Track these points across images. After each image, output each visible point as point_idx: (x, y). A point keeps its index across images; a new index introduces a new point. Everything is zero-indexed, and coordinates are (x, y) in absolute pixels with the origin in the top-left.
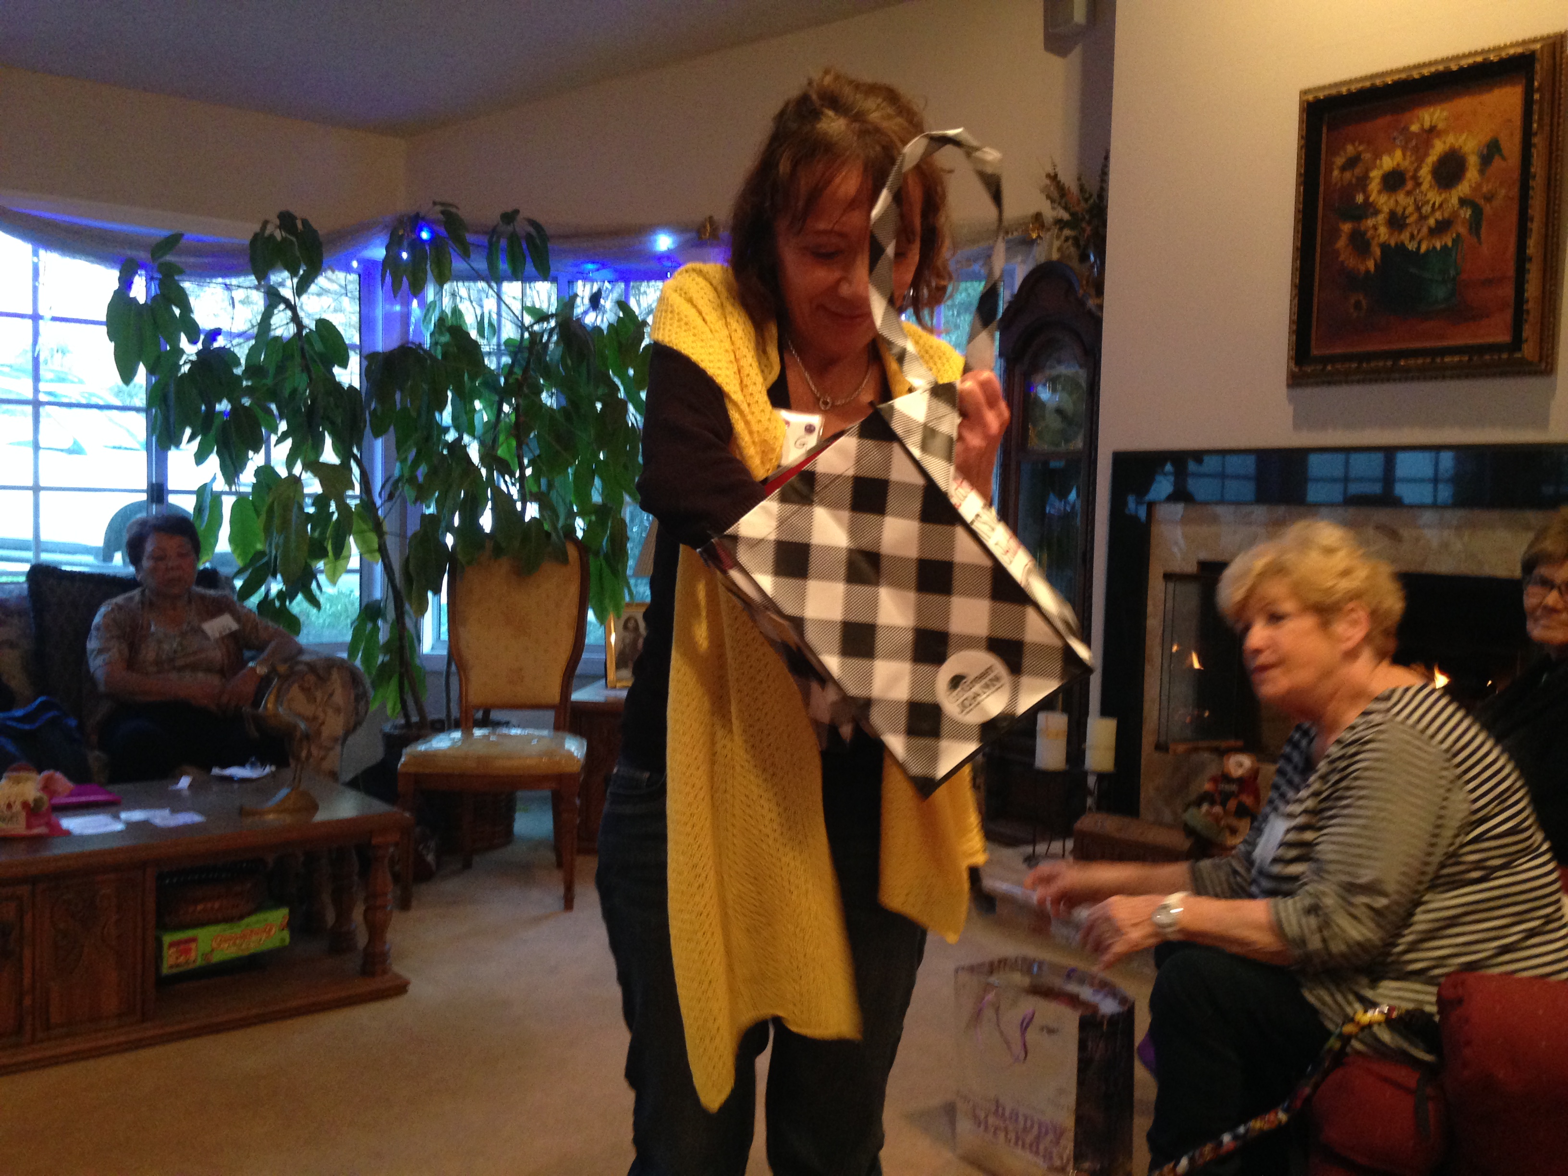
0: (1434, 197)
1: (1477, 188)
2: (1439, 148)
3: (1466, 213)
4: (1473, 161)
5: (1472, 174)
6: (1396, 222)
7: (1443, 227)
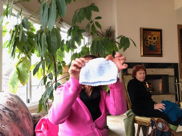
0: (154, 41)
1: (157, 40)
2: (153, 36)
3: (156, 42)
4: (156, 38)
5: (156, 39)
6: (150, 42)
7: (154, 43)
